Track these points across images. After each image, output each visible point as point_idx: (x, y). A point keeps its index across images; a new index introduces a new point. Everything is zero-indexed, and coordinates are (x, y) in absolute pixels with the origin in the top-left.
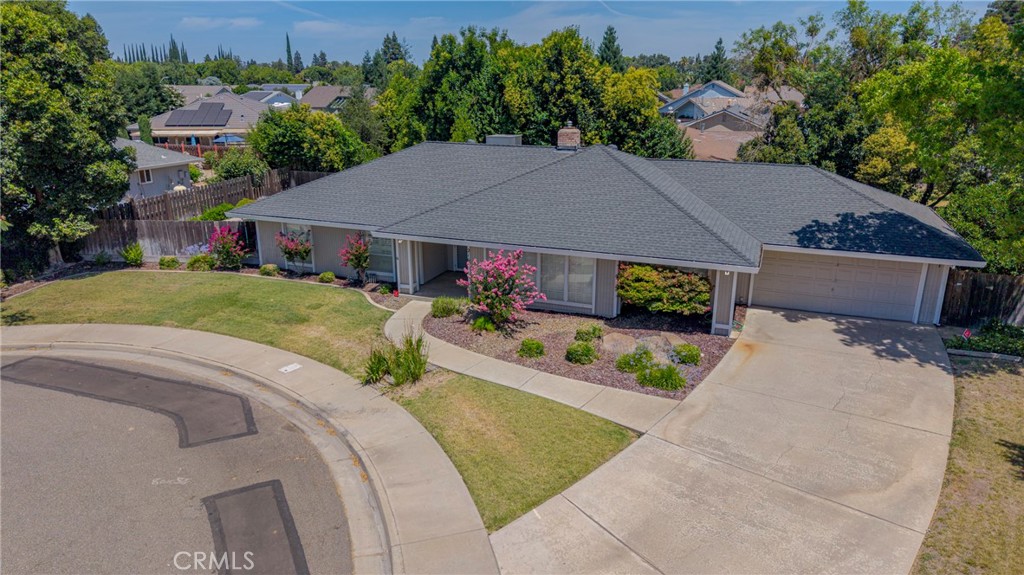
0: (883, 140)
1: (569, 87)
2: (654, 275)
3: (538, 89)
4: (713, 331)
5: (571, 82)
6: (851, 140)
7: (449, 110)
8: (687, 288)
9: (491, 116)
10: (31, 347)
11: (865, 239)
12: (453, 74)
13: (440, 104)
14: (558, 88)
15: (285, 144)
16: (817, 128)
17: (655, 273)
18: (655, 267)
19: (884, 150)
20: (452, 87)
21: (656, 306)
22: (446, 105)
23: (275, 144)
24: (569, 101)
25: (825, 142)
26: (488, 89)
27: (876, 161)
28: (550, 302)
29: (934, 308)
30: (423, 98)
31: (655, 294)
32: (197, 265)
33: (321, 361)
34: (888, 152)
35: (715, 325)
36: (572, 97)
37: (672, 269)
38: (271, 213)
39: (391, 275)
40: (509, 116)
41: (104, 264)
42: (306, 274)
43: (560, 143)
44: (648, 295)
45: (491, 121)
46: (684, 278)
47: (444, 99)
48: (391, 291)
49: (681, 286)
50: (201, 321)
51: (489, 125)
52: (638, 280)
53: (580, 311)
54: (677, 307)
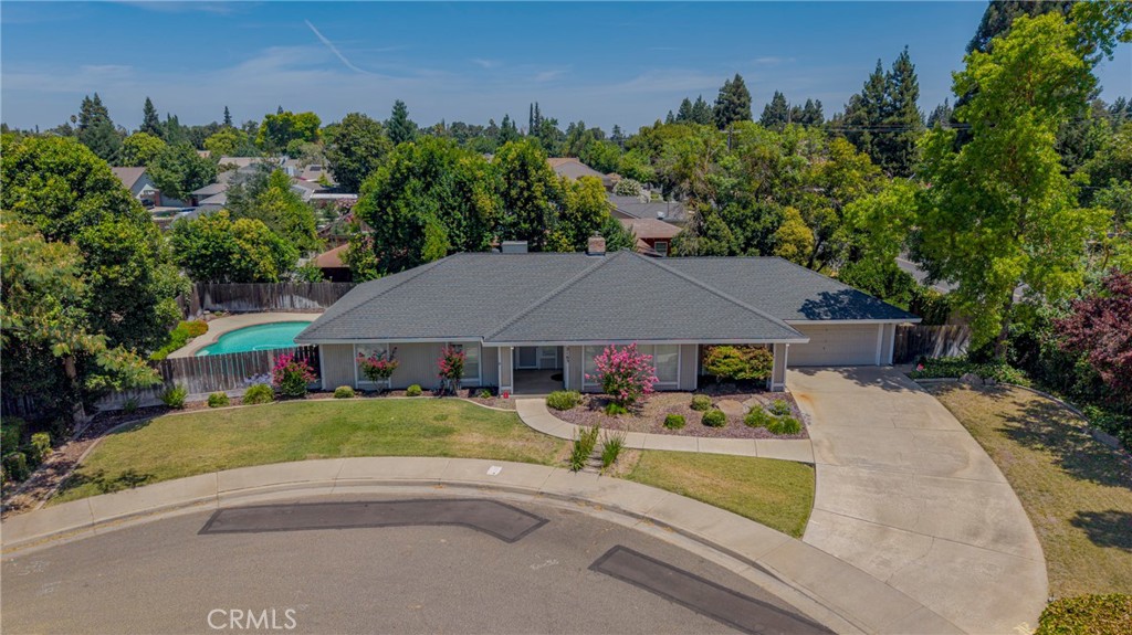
0: (789, 231)
1: (538, 194)
2: (735, 352)
3: (505, 195)
4: (772, 389)
5: (538, 189)
6: (768, 231)
7: (414, 216)
8: (762, 359)
9: (459, 221)
10: (196, 503)
11: (844, 309)
12: (414, 182)
13: (404, 211)
14: (526, 194)
15: (209, 256)
16: (740, 223)
17: (735, 350)
18: (735, 346)
19: (791, 238)
20: (414, 192)
21: (741, 375)
22: (410, 211)
23: (196, 257)
24: (538, 207)
25: (749, 234)
26: (453, 196)
27: (786, 246)
28: (662, 383)
29: (888, 352)
30: (380, 205)
31: (740, 366)
32: (259, 397)
33: (513, 461)
34: (794, 240)
35: (773, 385)
36: (541, 202)
37: (747, 346)
38: (348, 335)
39: (476, 380)
40: (478, 220)
41: (133, 412)
42: (385, 391)
43: (590, 250)
44: (735, 368)
45: (459, 225)
46: (757, 352)
47: (407, 205)
48: (493, 395)
49: (755, 357)
50: (346, 448)
51: (458, 229)
52: (726, 357)
53: (667, 388)
54: (755, 375)
